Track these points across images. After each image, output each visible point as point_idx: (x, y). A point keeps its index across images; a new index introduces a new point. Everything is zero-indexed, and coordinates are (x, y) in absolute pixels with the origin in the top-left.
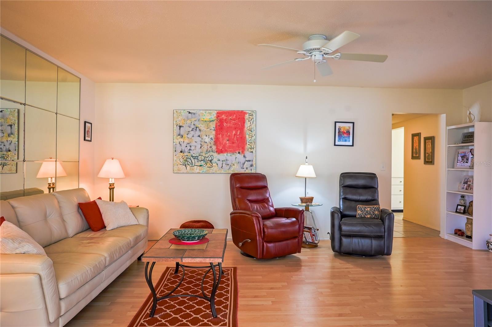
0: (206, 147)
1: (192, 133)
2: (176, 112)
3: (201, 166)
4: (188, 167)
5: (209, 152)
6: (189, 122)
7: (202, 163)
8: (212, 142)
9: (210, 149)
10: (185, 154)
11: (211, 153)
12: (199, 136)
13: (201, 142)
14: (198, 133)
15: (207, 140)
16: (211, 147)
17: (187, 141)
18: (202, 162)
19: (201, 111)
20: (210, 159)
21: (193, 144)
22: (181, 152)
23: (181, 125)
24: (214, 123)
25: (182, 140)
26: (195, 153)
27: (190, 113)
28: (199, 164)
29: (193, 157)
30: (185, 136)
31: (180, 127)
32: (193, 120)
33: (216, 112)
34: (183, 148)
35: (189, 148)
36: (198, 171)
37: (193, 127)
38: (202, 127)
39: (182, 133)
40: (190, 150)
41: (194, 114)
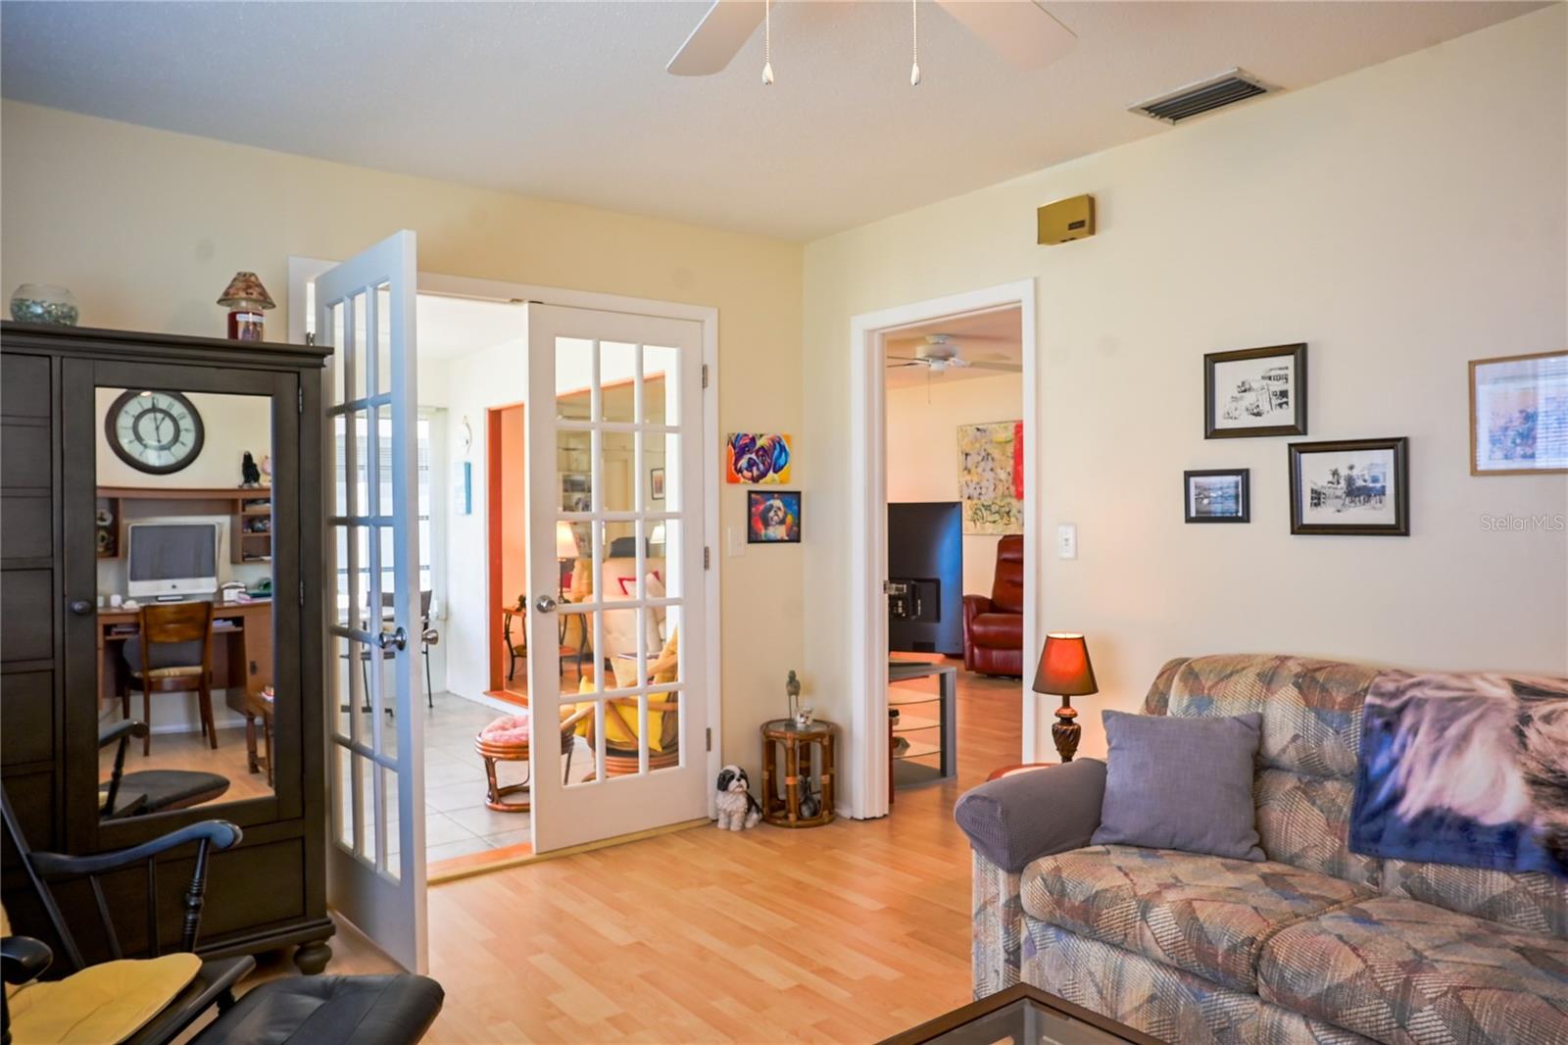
0: (1001, 489)
1: (983, 464)
2: (962, 430)
3: (994, 522)
4: (978, 524)
5: (1006, 496)
6: (977, 445)
7: (997, 517)
8: (1010, 481)
9: (1007, 492)
10: (975, 501)
11: (1009, 500)
12: (992, 470)
13: (995, 479)
14: (990, 464)
15: (1003, 475)
16: (1008, 488)
17: (976, 479)
18: (997, 515)
19: (994, 426)
20: (1007, 510)
21: (984, 484)
22: (969, 498)
23: (968, 451)
24: (1012, 444)
25: (968, 478)
26: (987, 499)
27: (978, 430)
28: (991, 518)
29: (983, 506)
30: (973, 470)
31: (967, 455)
32: (984, 441)
33: (1014, 424)
34: (971, 491)
35: (978, 491)
36: (990, 531)
37: (983, 453)
38: (996, 453)
39: (969, 466)
40: (980, 494)
41: (985, 431)
